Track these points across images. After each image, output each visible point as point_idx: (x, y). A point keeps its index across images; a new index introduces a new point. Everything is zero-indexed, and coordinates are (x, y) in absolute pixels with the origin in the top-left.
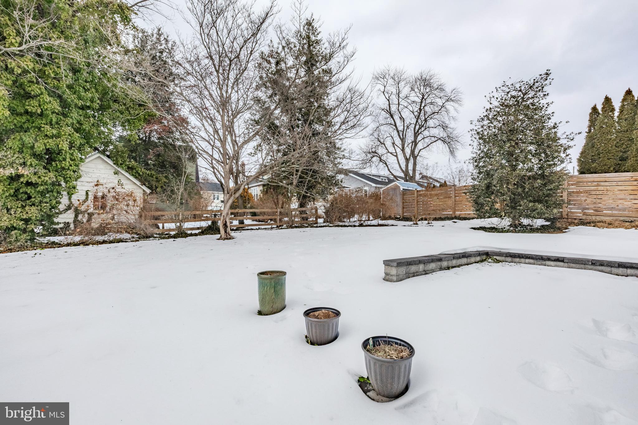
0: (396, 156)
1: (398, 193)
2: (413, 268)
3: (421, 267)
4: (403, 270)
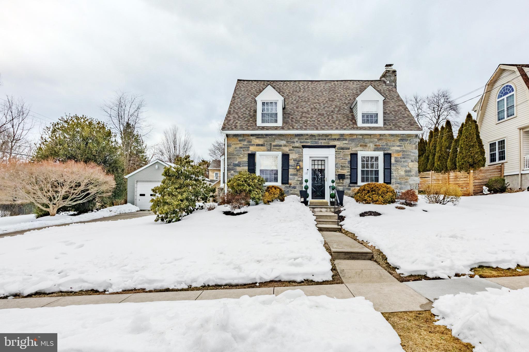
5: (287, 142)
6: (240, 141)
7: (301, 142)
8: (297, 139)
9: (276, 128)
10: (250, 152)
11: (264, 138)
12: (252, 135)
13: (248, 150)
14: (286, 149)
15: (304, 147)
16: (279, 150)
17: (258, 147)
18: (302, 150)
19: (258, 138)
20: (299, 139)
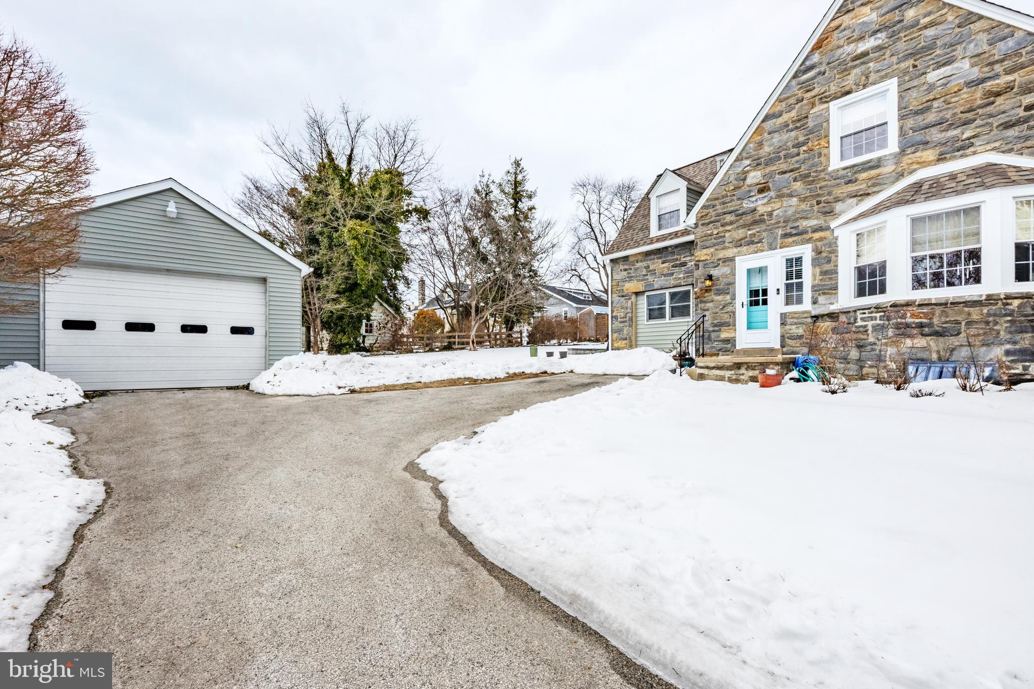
0: (599, 272)
1: (592, 317)
2: (579, 352)
3: (582, 351)
4: (574, 351)
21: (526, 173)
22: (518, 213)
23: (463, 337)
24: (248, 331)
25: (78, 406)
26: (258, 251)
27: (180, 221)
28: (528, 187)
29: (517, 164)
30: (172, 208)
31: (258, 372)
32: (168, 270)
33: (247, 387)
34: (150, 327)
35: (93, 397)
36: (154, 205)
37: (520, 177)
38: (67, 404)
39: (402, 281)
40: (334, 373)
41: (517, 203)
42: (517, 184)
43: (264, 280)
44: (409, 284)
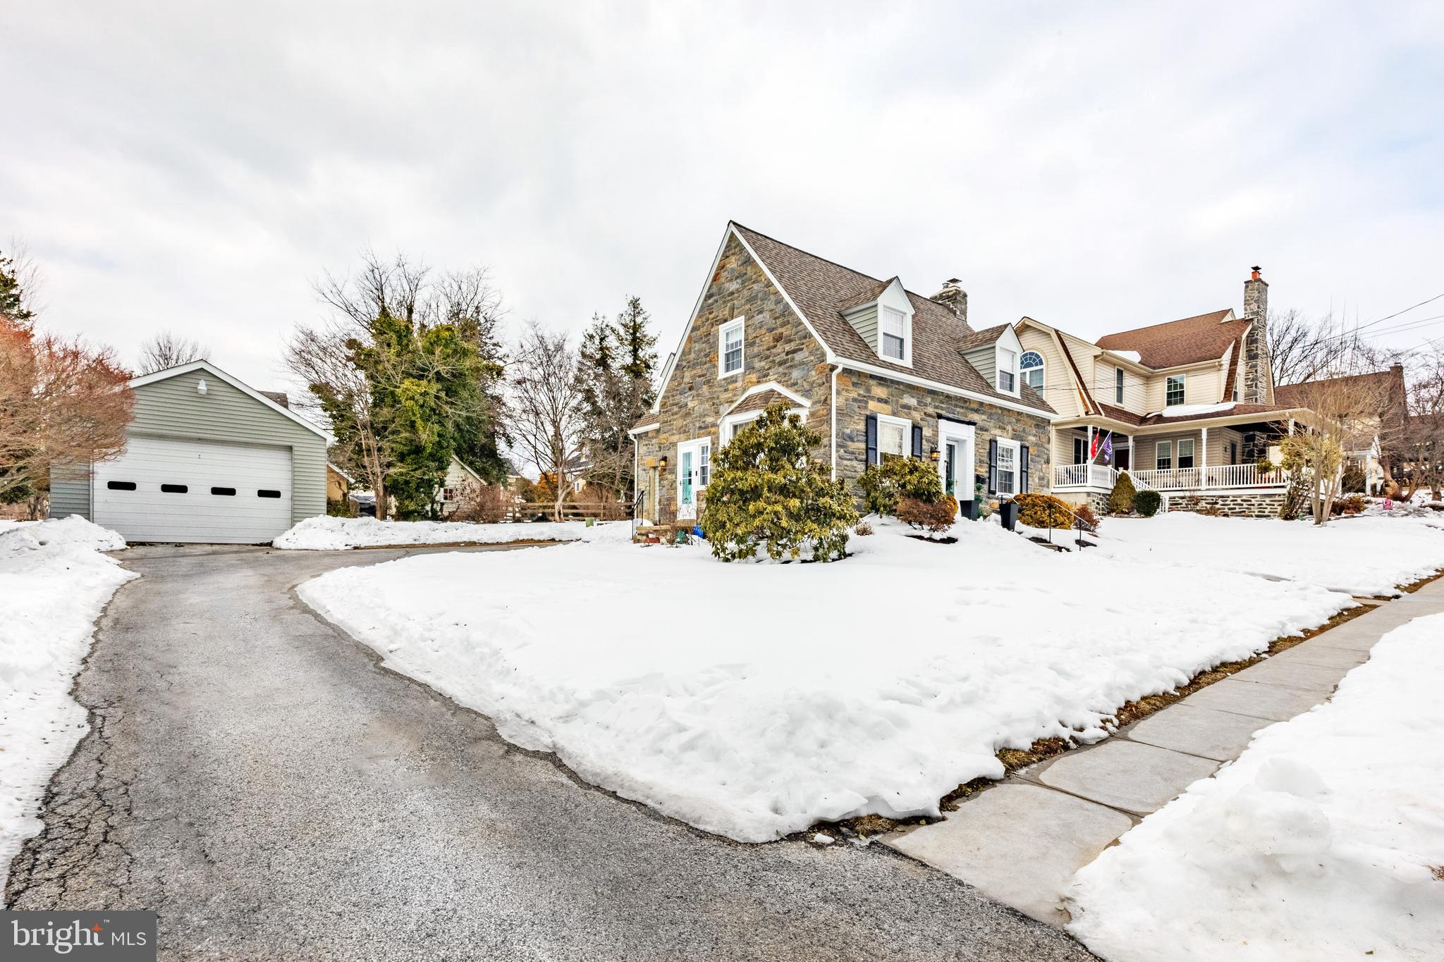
5: (919, 403)
6: (854, 384)
7: (936, 407)
8: (929, 400)
9: (902, 369)
10: (868, 413)
11: (888, 386)
12: (872, 377)
13: (866, 408)
14: (917, 416)
15: (940, 416)
16: (908, 416)
17: (880, 404)
18: (937, 422)
19: (880, 384)
20: (932, 399)
21: (647, 314)
22: (638, 362)
23: (549, 507)
24: (276, 494)
25: (122, 550)
26: (285, 422)
27: (211, 397)
28: (649, 330)
29: (635, 304)
30: (202, 386)
31: (281, 532)
32: (200, 439)
33: (270, 544)
34: (183, 489)
35: (133, 546)
36: (188, 383)
37: (639, 320)
38: (113, 548)
39: (504, 438)
40: (348, 534)
41: (637, 350)
42: (636, 328)
43: (290, 448)
44: (511, 443)
